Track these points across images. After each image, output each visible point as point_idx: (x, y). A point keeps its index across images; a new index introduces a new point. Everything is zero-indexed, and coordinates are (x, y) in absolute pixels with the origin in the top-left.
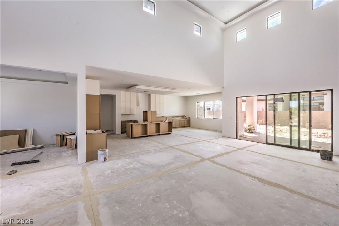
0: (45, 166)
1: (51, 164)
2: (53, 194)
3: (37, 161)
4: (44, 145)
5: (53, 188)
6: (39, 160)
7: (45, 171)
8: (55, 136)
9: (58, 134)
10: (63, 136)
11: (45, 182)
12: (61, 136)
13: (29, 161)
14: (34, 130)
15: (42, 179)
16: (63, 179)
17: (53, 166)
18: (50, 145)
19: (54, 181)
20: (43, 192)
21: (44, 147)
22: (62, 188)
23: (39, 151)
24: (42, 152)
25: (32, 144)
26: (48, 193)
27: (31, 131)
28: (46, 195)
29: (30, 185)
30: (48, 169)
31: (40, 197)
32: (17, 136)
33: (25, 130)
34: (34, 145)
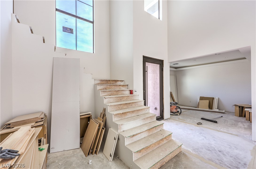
0: (219, 128)
1: (225, 129)
2: (216, 153)
3: (216, 122)
4: (225, 111)
5: (218, 148)
6: (217, 122)
7: (218, 132)
8: (234, 106)
9: (237, 105)
10: (242, 108)
11: (214, 140)
12: (239, 107)
13: (210, 120)
14: (218, 98)
15: (213, 137)
16: (229, 147)
17: (225, 131)
18: (231, 112)
19: (221, 143)
20: (210, 147)
21: (225, 113)
22: (225, 153)
23: (221, 115)
24: (222, 117)
25: (217, 108)
26: (213, 150)
27: (217, 99)
28: (211, 151)
29: (205, 137)
30: (221, 131)
31: (206, 149)
32: (208, 101)
33: (213, 98)
34: (218, 110)
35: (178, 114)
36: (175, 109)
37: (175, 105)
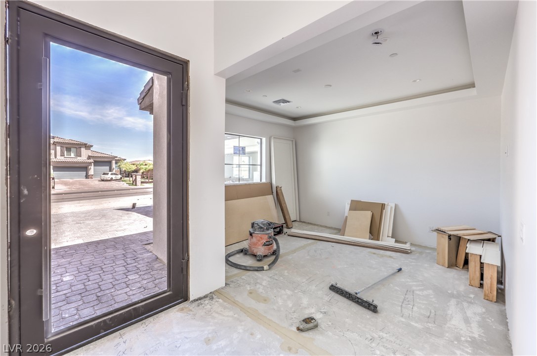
3: (372, 308)
4: (411, 245)
6: (375, 307)
8: (435, 233)
9: (443, 229)
10: (456, 242)
12: (450, 237)
13: (356, 297)
14: (396, 206)
18: (426, 247)
21: (411, 253)
24: (400, 270)
25: (391, 236)
27: (391, 208)
32: (369, 214)
33: (382, 204)
34: (394, 240)
35: (266, 267)
36: (265, 245)
37: (263, 231)
